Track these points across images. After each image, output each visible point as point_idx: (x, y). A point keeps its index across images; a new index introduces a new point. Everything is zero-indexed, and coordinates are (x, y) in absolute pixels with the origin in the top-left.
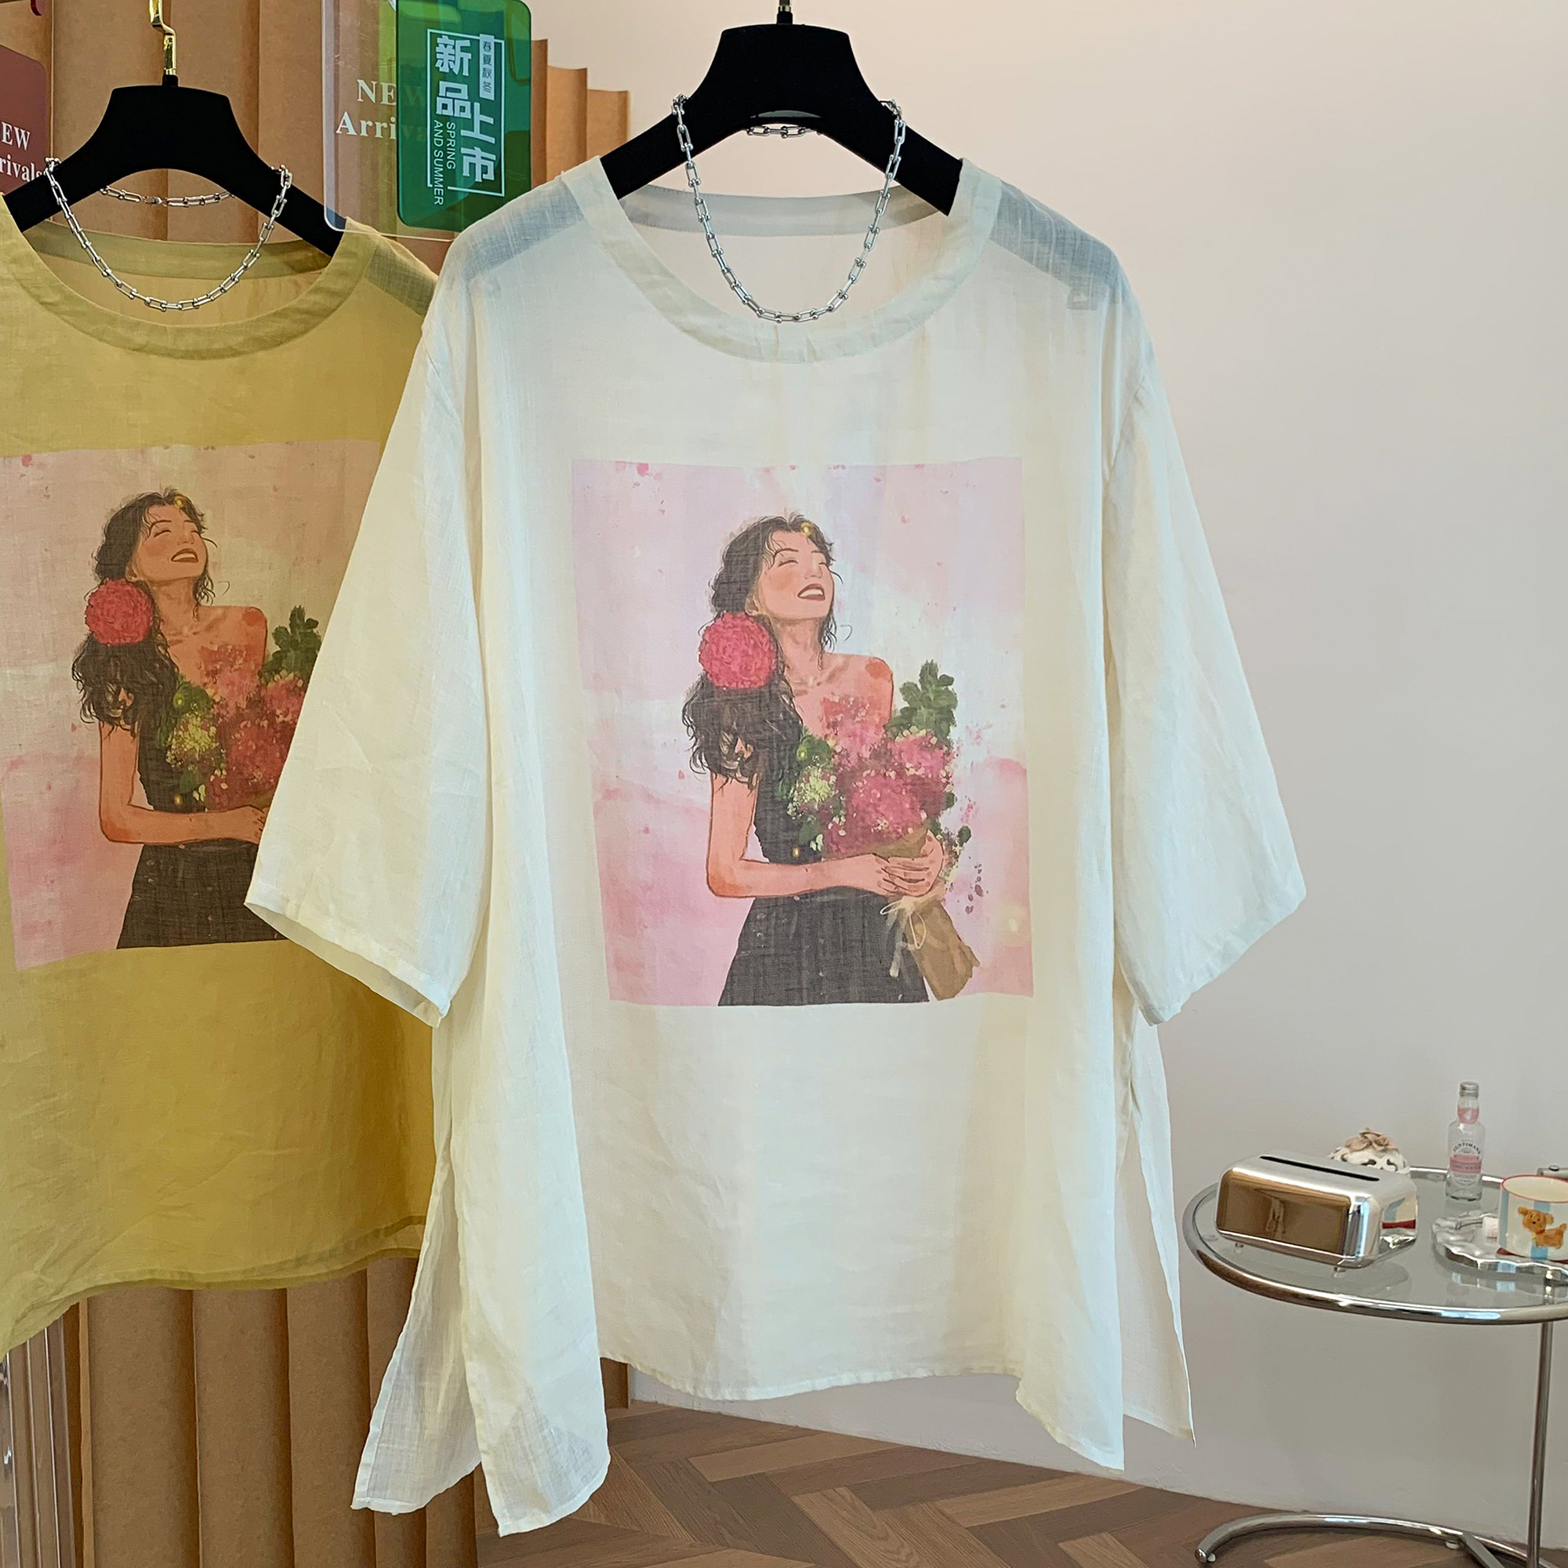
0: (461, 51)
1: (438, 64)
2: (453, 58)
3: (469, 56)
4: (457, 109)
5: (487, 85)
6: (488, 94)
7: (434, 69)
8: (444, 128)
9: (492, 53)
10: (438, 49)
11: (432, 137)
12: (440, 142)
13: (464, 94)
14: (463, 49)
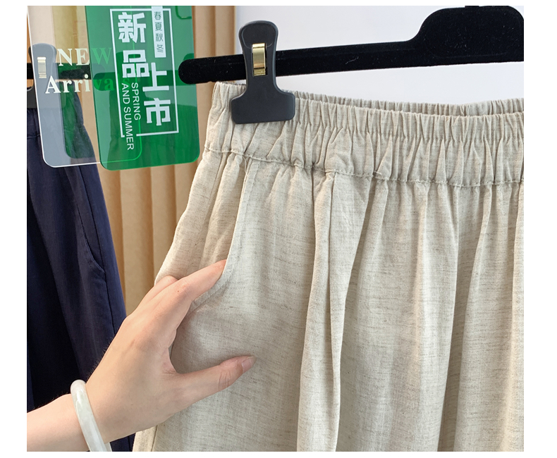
0: (138, 23)
1: (121, 37)
2: (131, 30)
3: (143, 26)
4: (139, 71)
5: (160, 47)
6: (160, 54)
7: (118, 42)
8: (130, 89)
9: (162, 20)
10: (120, 25)
11: (121, 97)
12: (127, 101)
13: (143, 58)
14: (140, 21)
